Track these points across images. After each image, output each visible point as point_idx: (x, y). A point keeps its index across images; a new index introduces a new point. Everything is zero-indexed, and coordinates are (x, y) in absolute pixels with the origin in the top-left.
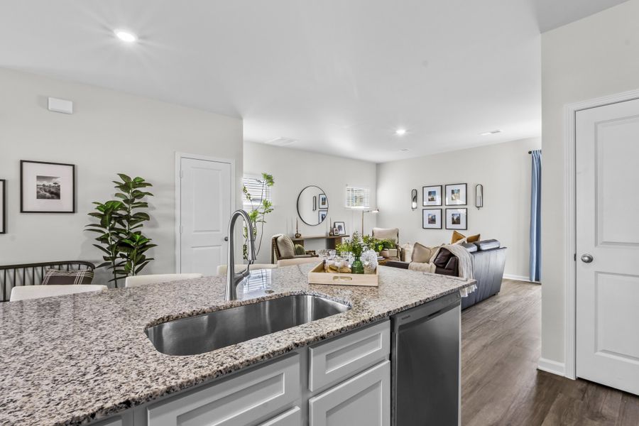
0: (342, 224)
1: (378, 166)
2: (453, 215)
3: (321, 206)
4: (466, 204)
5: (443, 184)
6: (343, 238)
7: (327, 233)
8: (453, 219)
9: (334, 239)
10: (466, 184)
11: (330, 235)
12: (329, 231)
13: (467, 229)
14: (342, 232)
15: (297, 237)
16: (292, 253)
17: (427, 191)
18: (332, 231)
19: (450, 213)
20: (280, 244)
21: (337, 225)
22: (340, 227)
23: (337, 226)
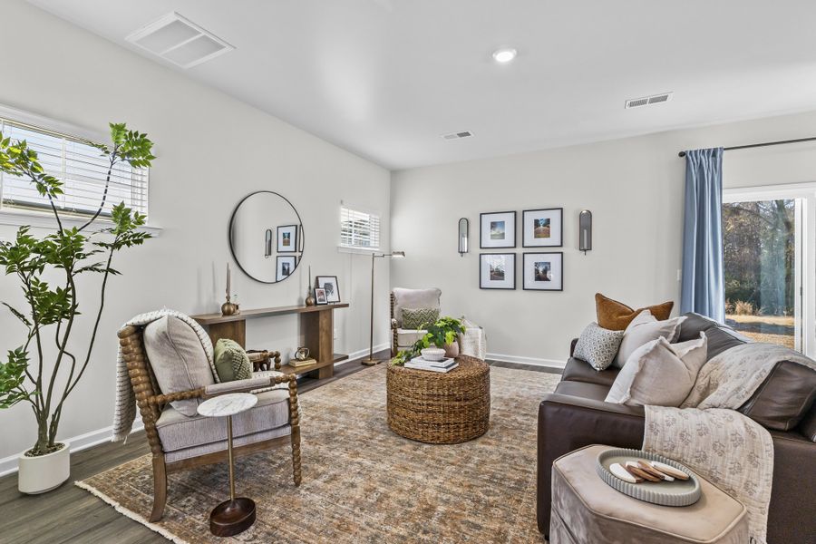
0: (332, 281)
1: (395, 174)
2: (536, 264)
3: (282, 248)
4: (561, 246)
5: (519, 209)
6: (336, 311)
7: (300, 300)
8: (537, 271)
9: (317, 313)
10: (562, 209)
11: (308, 304)
12: (305, 296)
13: (562, 290)
14: (332, 298)
15: (227, 313)
16: (203, 378)
17: (487, 220)
18: (312, 294)
19: (530, 261)
20: (156, 348)
21: (322, 282)
22: (328, 287)
23: (322, 285)
